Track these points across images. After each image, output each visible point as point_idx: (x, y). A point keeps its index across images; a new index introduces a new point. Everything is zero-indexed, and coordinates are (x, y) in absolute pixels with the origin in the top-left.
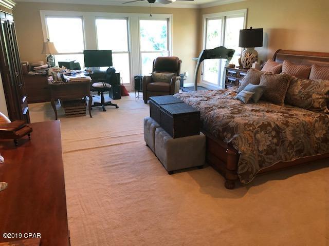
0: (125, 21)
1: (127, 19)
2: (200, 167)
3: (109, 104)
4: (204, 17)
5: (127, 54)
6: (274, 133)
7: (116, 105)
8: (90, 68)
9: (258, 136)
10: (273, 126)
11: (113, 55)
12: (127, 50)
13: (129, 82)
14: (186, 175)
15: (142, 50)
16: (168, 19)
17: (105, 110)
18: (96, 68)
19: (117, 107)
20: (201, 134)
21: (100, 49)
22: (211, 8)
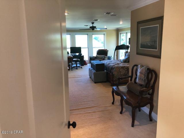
0: (87, 35)
1: (87, 34)
2: (105, 82)
3: (79, 67)
4: (120, 33)
5: (87, 49)
6: (126, 70)
7: (81, 67)
8: (72, 54)
9: (120, 70)
10: (126, 67)
11: (81, 49)
12: (87, 47)
13: (88, 60)
14: (100, 84)
15: (93, 47)
16: (104, 34)
17: (77, 69)
18: (75, 54)
19: (82, 68)
20: (105, 71)
21: (76, 47)
22: (123, 29)
